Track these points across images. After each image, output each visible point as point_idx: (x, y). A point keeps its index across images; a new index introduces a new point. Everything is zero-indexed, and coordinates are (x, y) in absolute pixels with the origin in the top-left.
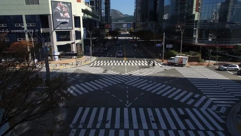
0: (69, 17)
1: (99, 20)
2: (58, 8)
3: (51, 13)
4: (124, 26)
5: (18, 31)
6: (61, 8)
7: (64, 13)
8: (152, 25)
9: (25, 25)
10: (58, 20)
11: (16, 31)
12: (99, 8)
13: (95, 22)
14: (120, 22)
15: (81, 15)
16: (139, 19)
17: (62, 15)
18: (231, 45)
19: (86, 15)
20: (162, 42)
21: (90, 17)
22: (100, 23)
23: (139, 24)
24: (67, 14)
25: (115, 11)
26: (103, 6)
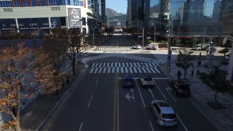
0: (79, 18)
1: (98, 19)
2: (72, 12)
3: (68, 16)
4: (119, 24)
5: (45, 28)
6: (74, 12)
7: (75, 16)
8: (140, 23)
9: (50, 24)
10: (72, 20)
11: (43, 28)
12: (97, 10)
13: (95, 21)
14: (114, 20)
15: (86, 16)
16: (130, 18)
17: (74, 17)
18: (190, 36)
19: (89, 17)
20: (142, 34)
21: (92, 18)
22: (98, 22)
23: (130, 22)
24: (78, 17)
25: (110, 10)
26: (100, 8)
